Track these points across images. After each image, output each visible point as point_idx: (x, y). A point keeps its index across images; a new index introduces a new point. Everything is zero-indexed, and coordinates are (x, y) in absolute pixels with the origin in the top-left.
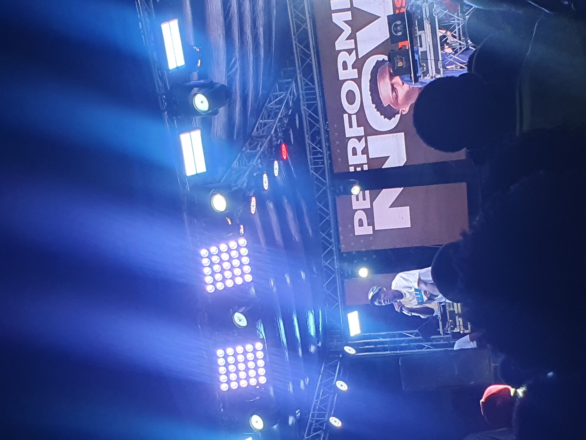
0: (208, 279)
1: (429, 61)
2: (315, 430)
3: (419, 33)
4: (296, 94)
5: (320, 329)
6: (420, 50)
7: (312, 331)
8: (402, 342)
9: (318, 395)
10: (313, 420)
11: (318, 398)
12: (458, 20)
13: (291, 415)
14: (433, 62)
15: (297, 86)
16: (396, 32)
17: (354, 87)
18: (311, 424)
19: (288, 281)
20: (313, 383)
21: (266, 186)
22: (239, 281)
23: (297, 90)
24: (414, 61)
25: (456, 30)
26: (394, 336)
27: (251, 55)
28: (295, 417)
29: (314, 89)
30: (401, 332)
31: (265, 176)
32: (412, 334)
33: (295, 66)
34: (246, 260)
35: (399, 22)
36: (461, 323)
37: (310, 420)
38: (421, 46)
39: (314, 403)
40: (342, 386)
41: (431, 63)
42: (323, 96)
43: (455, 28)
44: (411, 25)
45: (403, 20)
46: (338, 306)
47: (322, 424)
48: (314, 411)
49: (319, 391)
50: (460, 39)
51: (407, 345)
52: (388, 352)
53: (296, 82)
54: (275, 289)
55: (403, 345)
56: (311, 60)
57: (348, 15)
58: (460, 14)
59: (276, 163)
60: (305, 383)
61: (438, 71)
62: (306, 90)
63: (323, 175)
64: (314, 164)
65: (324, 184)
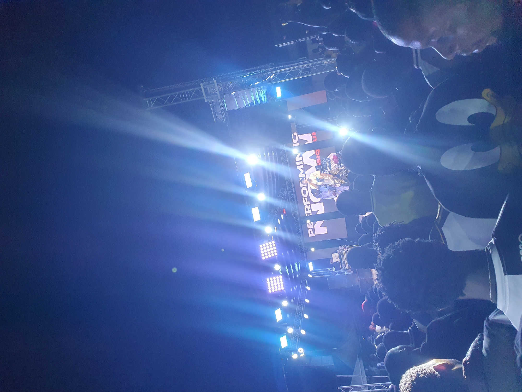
0: (263, 255)
2: (300, 304)
4: (287, 193)
5: (300, 269)
8: (327, 272)
10: (299, 300)
11: (300, 292)
12: (338, 166)
13: (292, 299)
17: (305, 189)
18: (299, 302)
19: (288, 253)
20: (298, 287)
21: (279, 223)
22: (273, 255)
23: (287, 191)
26: (325, 270)
27: (272, 181)
28: (293, 300)
29: (293, 190)
31: (279, 220)
33: (286, 184)
34: (275, 248)
35: (319, 168)
36: (347, 265)
39: (299, 294)
40: (308, 288)
42: (295, 193)
47: (302, 302)
48: (299, 297)
49: (301, 290)
51: (329, 273)
52: (323, 276)
53: (287, 189)
54: (284, 256)
56: (291, 181)
57: (302, 167)
58: (339, 164)
59: (282, 215)
62: (290, 191)
63: (297, 218)
64: (294, 214)
65: (298, 221)
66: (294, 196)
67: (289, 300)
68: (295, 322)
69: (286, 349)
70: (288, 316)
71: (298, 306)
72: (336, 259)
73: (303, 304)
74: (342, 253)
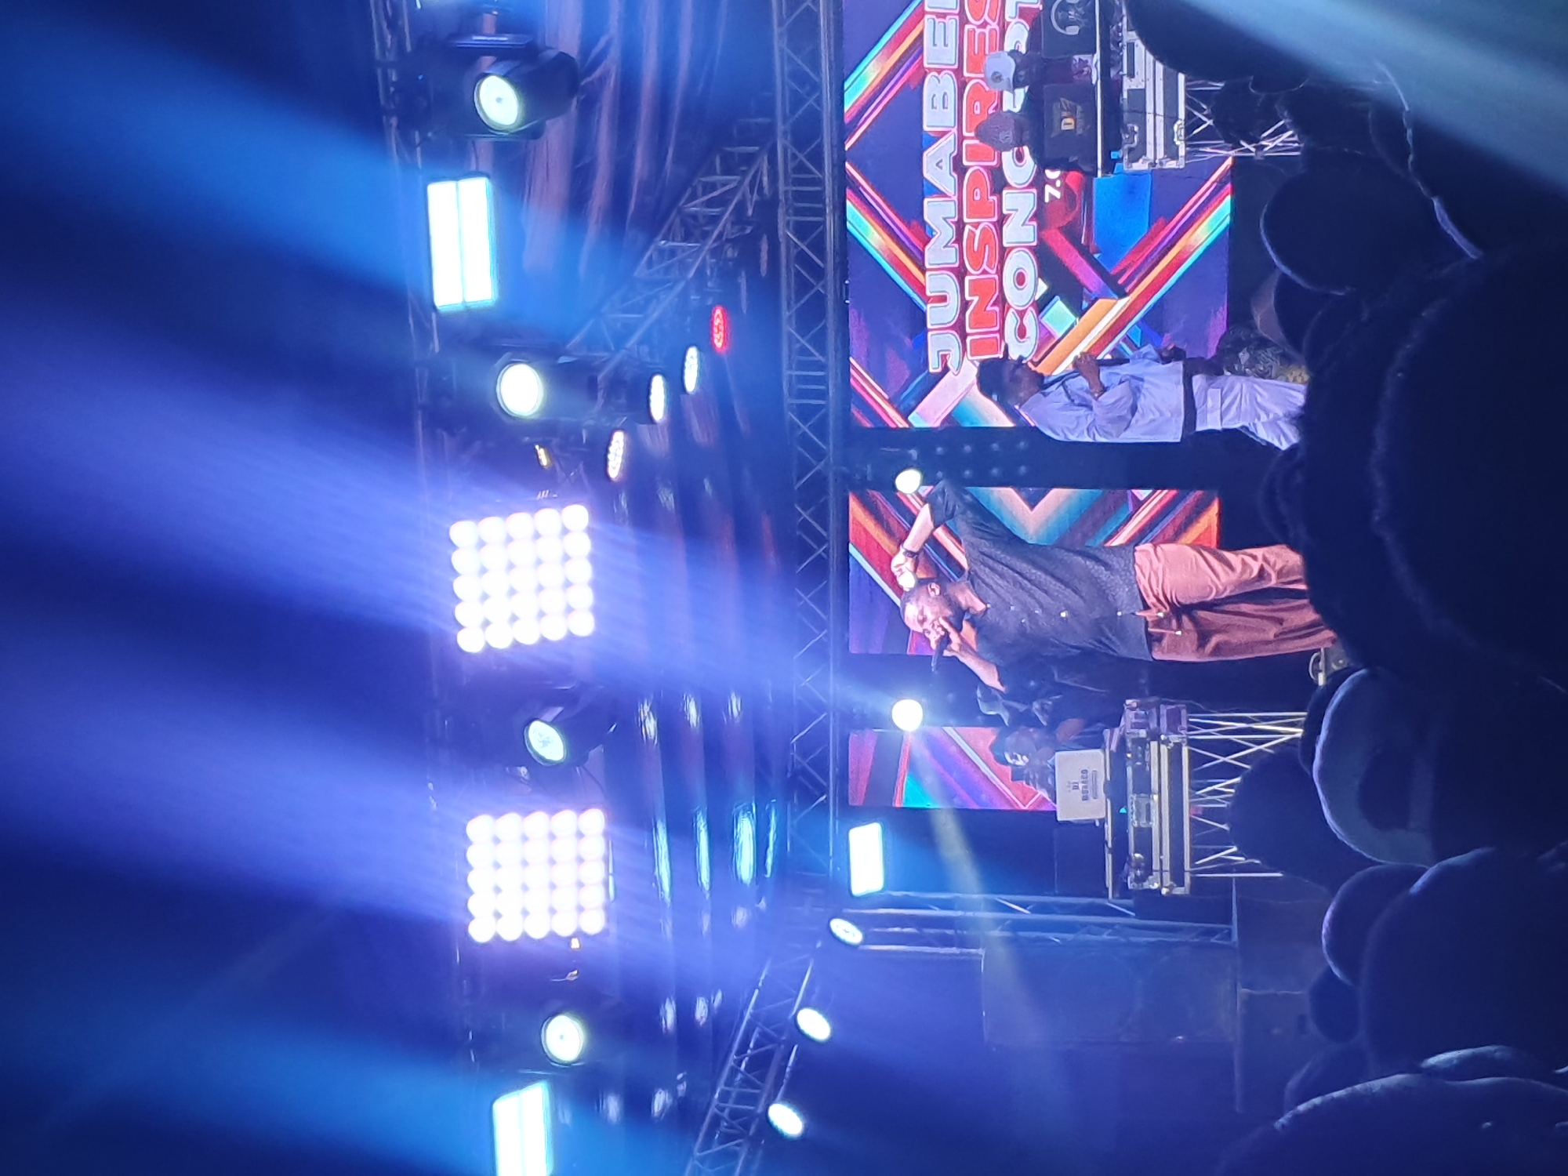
1: (1150, 118)
2: (727, 1138)
5: (769, 862)
7: (746, 868)
9: (744, 1043)
10: (722, 1109)
11: (742, 1051)
13: (662, 1085)
14: (1160, 120)
15: (773, 169)
16: (1064, 24)
18: (716, 1120)
21: (658, 411)
22: (554, 631)
23: (773, 180)
29: (819, 182)
30: (997, 897)
31: (658, 380)
32: (1024, 905)
34: (582, 575)
36: (1167, 868)
37: (713, 1110)
38: (1131, 75)
39: (731, 1062)
40: (815, 1024)
41: (1155, 126)
42: (841, 207)
46: (825, 804)
47: (745, 1123)
48: (727, 1084)
49: (748, 1032)
52: (954, 950)
53: (772, 157)
56: (819, 101)
59: (693, 352)
60: (709, 1004)
61: (1171, 152)
62: (796, 181)
63: (821, 429)
64: (802, 394)
65: (820, 455)
66: (823, 233)
71: (707, 1144)
72: (1085, 798)
73: (754, 1142)
74: (1135, 758)
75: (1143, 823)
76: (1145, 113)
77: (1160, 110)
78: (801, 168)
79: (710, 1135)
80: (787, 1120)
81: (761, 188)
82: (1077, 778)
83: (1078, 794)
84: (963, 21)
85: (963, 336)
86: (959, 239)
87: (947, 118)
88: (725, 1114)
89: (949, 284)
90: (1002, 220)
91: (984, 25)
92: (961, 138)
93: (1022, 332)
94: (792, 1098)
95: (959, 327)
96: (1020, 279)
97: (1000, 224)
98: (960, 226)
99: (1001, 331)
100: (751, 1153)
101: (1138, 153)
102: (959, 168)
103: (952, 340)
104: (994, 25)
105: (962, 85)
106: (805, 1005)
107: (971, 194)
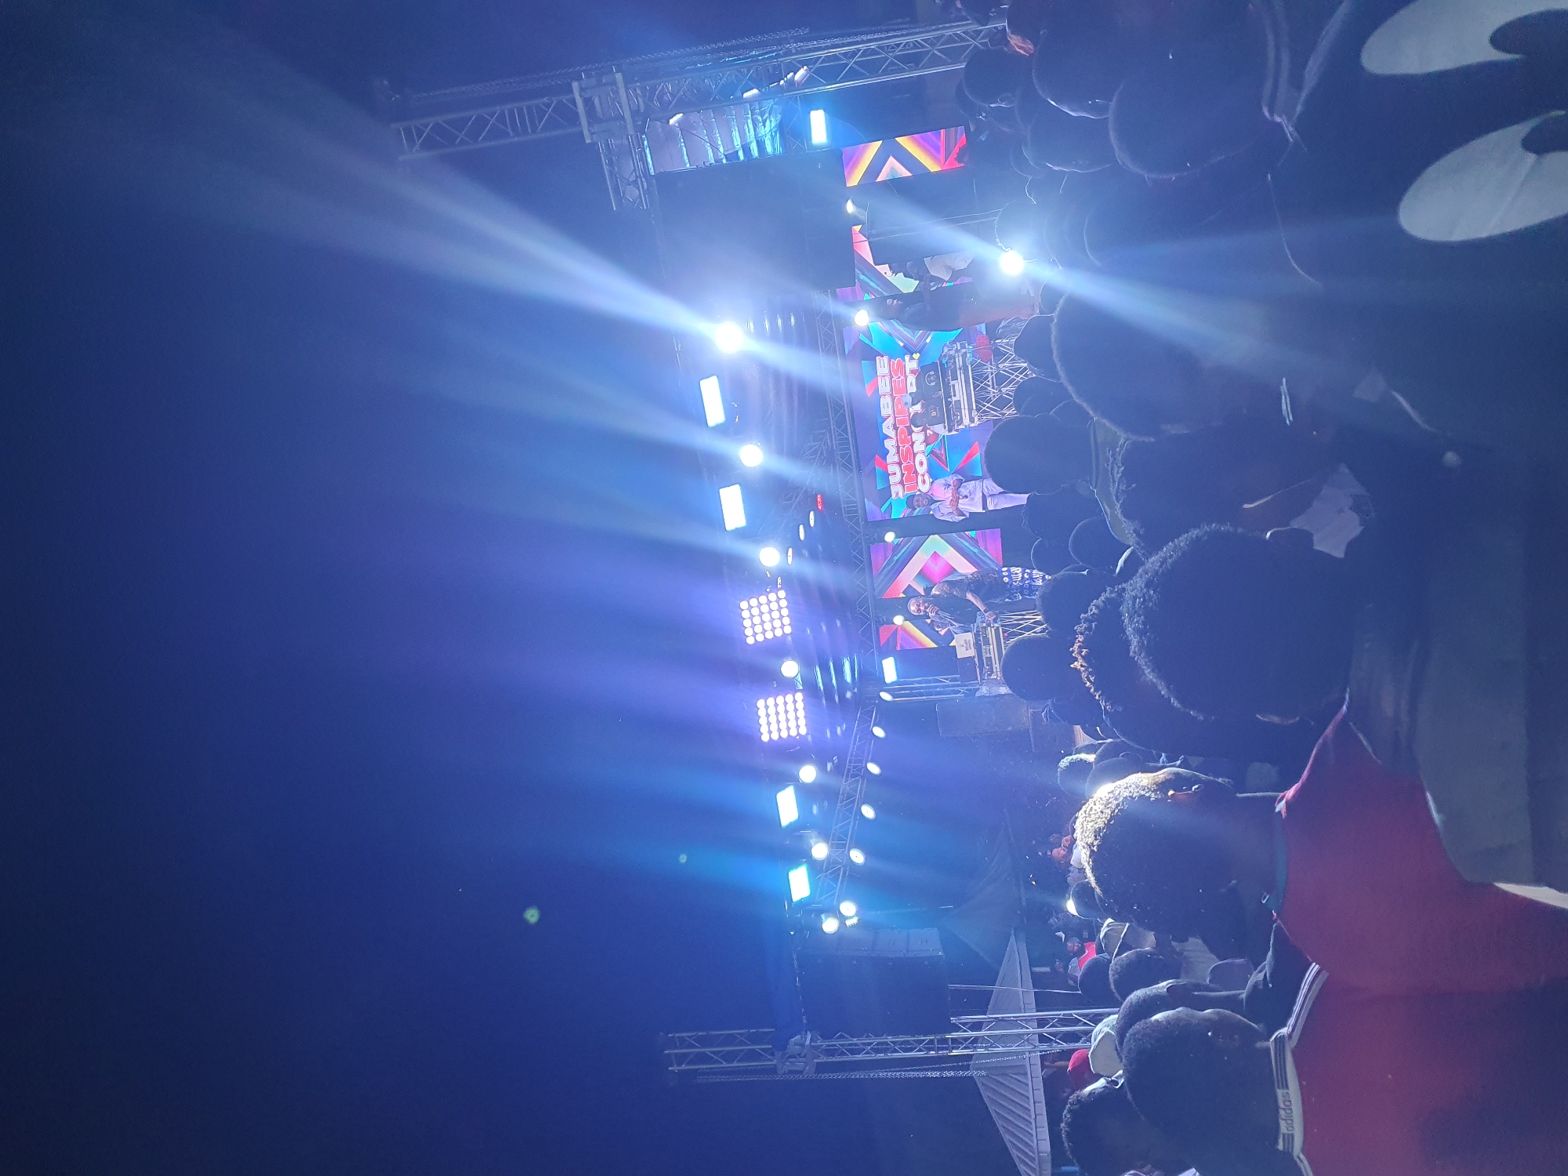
0: (748, 632)
1: (963, 410)
2: (854, 776)
3: (952, 383)
4: (830, 443)
5: (856, 675)
6: (954, 399)
7: (848, 678)
8: (937, 687)
9: (855, 740)
11: (854, 744)
12: (991, 368)
13: (830, 761)
14: (967, 411)
15: (831, 437)
16: (930, 382)
18: (849, 769)
19: (824, 628)
20: (849, 729)
21: (802, 536)
22: (779, 633)
23: (831, 441)
24: (948, 411)
25: (990, 378)
26: (929, 682)
28: (833, 763)
29: (848, 439)
30: (937, 678)
31: (801, 527)
32: (947, 680)
33: (828, 417)
34: (785, 612)
35: (932, 373)
37: (847, 767)
38: (955, 396)
39: (851, 749)
40: (879, 732)
41: (965, 412)
43: (987, 377)
44: (944, 375)
45: (936, 371)
46: (873, 652)
47: (860, 770)
48: (851, 756)
49: (856, 736)
50: (993, 388)
51: (942, 689)
52: (924, 697)
53: (830, 433)
54: (811, 638)
55: (938, 689)
56: (844, 411)
58: (993, 363)
59: (812, 513)
60: (842, 730)
61: (972, 420)
62: (839, 440)
63: (857, 523)
64: (848, 512)
65: (858, 533)
66: (850, 455)
67: (821, 766)
68: (836, 829)
69: (803, 904)
70: (815, 810)
71: (846, 781)
72: (967, 650)
73: (863, 777)
74: (983, 633)
75: (988, 655)
76: (961, 408)
77: (966, 407)
78: (840, 434)
79: (847, 776)
80: (874, 769)
81: (827, 444)
82: (963, 643)
83: (964, 648)
84: (891, 377)
85: (904, 486)
86: (898, 453)
87: (890, 412)
88: (852, 768)
89: (896, 469)
90: (913, 443)
91: (899, 377)
92: (895, 418)
93: (924, 482)
94: (873, 761)
95: (901, 483)
96: (921, 464)
97: (912, 445)
98: (898, 447)
99: (917, 483)
100: (863, 780)
101: (961, 422)
102: (895, 428)
103: (899, 488)
104: (902, 377)
105: (893, 399)
106: (875, 725)
107: (900, 437)
